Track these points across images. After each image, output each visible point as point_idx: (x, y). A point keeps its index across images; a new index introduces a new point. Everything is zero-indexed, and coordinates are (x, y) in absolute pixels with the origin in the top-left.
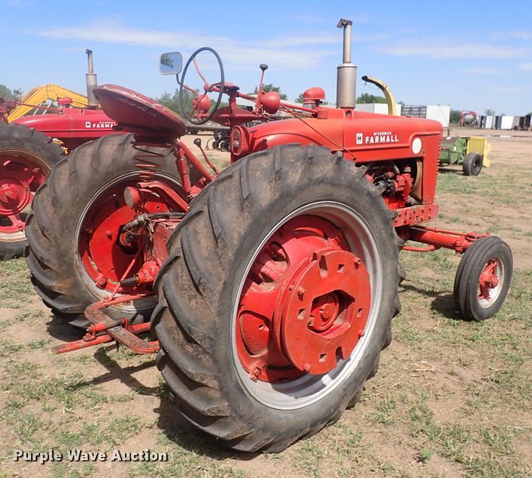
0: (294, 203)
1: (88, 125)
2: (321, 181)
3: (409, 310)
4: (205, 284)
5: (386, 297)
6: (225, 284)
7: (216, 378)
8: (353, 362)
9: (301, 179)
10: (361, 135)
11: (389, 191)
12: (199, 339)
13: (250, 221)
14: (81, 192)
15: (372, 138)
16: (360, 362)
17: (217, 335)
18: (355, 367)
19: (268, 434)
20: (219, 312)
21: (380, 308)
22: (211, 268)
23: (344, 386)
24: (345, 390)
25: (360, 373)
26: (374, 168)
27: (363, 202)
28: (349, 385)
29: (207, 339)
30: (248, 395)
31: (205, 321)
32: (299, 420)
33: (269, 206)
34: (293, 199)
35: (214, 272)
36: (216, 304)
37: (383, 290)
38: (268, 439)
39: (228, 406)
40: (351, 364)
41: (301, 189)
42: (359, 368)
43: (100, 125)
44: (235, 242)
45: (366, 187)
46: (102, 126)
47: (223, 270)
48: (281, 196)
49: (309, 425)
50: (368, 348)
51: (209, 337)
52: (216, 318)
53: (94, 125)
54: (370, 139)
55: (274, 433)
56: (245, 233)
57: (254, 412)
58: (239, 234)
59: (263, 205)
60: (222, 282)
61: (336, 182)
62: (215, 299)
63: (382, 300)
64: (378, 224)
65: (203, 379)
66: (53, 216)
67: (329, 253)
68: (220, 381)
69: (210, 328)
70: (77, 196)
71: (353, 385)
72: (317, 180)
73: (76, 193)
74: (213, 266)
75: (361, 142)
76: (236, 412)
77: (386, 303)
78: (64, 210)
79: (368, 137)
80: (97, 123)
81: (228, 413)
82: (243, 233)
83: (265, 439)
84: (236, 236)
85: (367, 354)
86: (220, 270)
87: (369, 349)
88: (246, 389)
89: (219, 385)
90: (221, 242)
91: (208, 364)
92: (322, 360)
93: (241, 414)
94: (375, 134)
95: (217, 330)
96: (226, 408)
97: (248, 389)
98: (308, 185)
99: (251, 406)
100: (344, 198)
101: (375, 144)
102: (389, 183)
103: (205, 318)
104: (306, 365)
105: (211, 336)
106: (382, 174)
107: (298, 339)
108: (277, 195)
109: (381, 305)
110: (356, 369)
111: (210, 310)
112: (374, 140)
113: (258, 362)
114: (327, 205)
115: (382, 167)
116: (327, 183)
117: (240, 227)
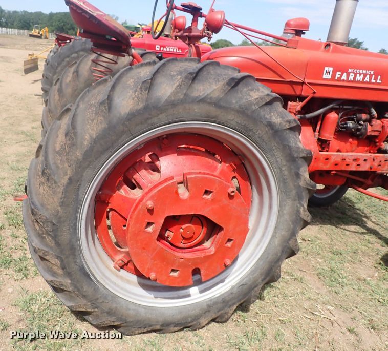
0: (163, 117)
1: (158, 47)
2: (203, 101)
3: (354, 252)
4: (50, 175)
5: (278, 235)
6: (70, 179)
7: (58, 257)
8: (226, 285)
9: (174, 93)
10: (331, 69)
11: (358, 133)
12: (41, 221)
13: (104, 125)
14: (79, 88)
15: (345, 74)
16: (233, 287)
17: (59, 222)
18: (227, 290)
19: (114, 318)
20: (62, 202)
21: (269, 243)
22: (59, 162)
23: (209, 303)
24: (209, 306)
25: (231, 296)
26: (345, 107)
27: (259, 131)
28: (215, 303)
29: (49, 223)
30: (95, 281)
31: (49, 207)
32: (150, 316)
33: (128, 114)
34: (161, 113)
35: (61, 166)
36: (60, 195)
37: (276, 227)
38: (113, 322)
39: (71, 283)
40: (224, 286)
41: (172, 104)
42: (231, 292)
43: (166, 49)
44: (86, 143)
45: (267, 117)
46: (168, 50)
47: (69, 166)
48: (146, 108)
49: (160, 324)
50: (247, 277)
51: (51, 222)
52: (59, 208)
53: (162, 49)
54: (341, 75)
55: (119, 319)
56: (97, 137)
57: (100, 296)
58: (91, 137)
59: (123, 113)
60: (68, 177)
61: (222, 104)
62: (58, 190)
63: (273, 236)
64: (279, 160)
65: (46, 255)
66: (58, 102)
67: (193, 176)
68: (62, 261)
69: (53, 215)
70: (76, 90)
71: (220, 306)
72: (197, 97)
73: (75, 88)
74: (61, 160)
75: (329, 77)
76: (78, 290)
77: (277, 242)
78: (65, 99)
79: (340, 73)
80: (164, 47)
81: (70, 289)
82: (94, 136)
83: (110, 321)
84: (87, 137)
85: (243, 282)
86: (66, 165)
87: (247, 279)
88: (93, 275)
89: (61, 265)
90: (69, 140)
91: (50, 244)
92: (173, 274)
93: (85, 294)
94: (350, 70)
95: (60, 218)
96: (69, 285)
97: (96, 276)
98: (183, 102)
99: (96, 289)
100: (233, 123)
101: (347, 81)
102: (361, 125)
103: (49, 205)
104: (152, 273)
105: (54, 222)
106: (354, 115)
107: (144, 249)
108: (141, 105)
109: (270, 241)
110: (227, 292)
111: (53, 199)
112: (348, 76)
113: (123, 255)
114: (211, 128)
115: (356, 108)
116: (210, 103)
117: (92, 130)
